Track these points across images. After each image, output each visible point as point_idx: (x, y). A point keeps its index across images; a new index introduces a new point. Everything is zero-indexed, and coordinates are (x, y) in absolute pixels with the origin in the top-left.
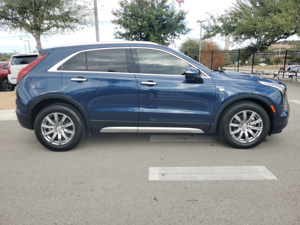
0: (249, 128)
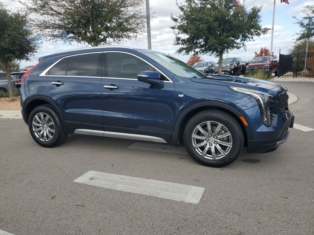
0: (216, 143)
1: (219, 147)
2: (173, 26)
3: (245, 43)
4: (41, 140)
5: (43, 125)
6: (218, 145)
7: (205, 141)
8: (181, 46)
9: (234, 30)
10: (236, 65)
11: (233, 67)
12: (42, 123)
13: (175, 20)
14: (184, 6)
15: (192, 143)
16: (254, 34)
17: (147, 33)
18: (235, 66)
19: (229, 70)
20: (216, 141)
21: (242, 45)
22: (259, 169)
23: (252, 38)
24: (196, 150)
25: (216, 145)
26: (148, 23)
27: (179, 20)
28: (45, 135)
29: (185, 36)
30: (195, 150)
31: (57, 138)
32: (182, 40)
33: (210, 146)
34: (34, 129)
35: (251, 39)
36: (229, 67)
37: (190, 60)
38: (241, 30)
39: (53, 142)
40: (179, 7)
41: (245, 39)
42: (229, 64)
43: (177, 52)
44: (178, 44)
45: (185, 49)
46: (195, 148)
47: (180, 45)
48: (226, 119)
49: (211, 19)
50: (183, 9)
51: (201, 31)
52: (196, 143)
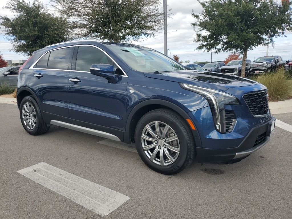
1: (167, 152)
2: (194, 22)
3: (274, 38)
4: (27, 128)
5: (30, 114)
6: (166, 149)
7: (154, 143)
8: (201, 43)
9: (260, 25)
10: (274, 64)
11: (270, 65)
12: (29, 113)
13: (197, 17)
14: (206, 2)
15: (141, 144)
16: (285, 28)
17: (163, 30)
18: (272, 65)
19: (265, 69)
20: (164, 145)
21: (270, 41)
22: (215, 183)
23: (283, 33)
24: (146, 152)
25: (164, 148)
26: (165, 20)
27: (201, 17)
28: (31, 124)
29: (205, 33)
30: (144, 152)
31: (38, 127)
32: (203, 37)
33: (159, 150)
34: (23, 117)
35: (281, 34)
36: (265, 66)
37: (229, 58)
38: (268, 25)
39: (35, 131)
40: (201, 3)
41: (274, 34)
42: (266, 63)
43: (197, 49)
44: (199, 40)
45: (206, 46)
46: (144, 150)
47: (201, 41)
48: (173, 120)
49: (231, 14)
50: (205, 5)
51: (221, 26)
52: (146, 144)
